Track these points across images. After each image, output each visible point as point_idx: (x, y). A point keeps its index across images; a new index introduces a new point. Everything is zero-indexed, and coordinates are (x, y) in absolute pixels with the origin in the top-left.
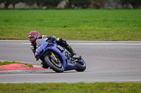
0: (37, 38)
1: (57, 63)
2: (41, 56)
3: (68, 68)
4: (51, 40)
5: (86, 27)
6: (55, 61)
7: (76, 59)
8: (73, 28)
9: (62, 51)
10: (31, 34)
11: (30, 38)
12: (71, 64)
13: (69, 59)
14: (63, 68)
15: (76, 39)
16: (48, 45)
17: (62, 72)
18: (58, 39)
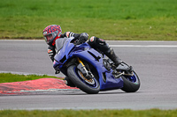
0: (57, 37)
1: (89, 78)
2: (62, 67)
3: (107, 87)
4: (79, 40)
5: (162, 18)
6: (85, 75)
7: (122, 71)
8: (140, 21)
9: (98, 59)
10: (48, 31)
11: (46, 36)
12: (112, 80)
13: (108, 71)
14: (98, 87)
15: (146, 38)
16: (74, 49)
17: (96, 93)
18: (92, 39)
